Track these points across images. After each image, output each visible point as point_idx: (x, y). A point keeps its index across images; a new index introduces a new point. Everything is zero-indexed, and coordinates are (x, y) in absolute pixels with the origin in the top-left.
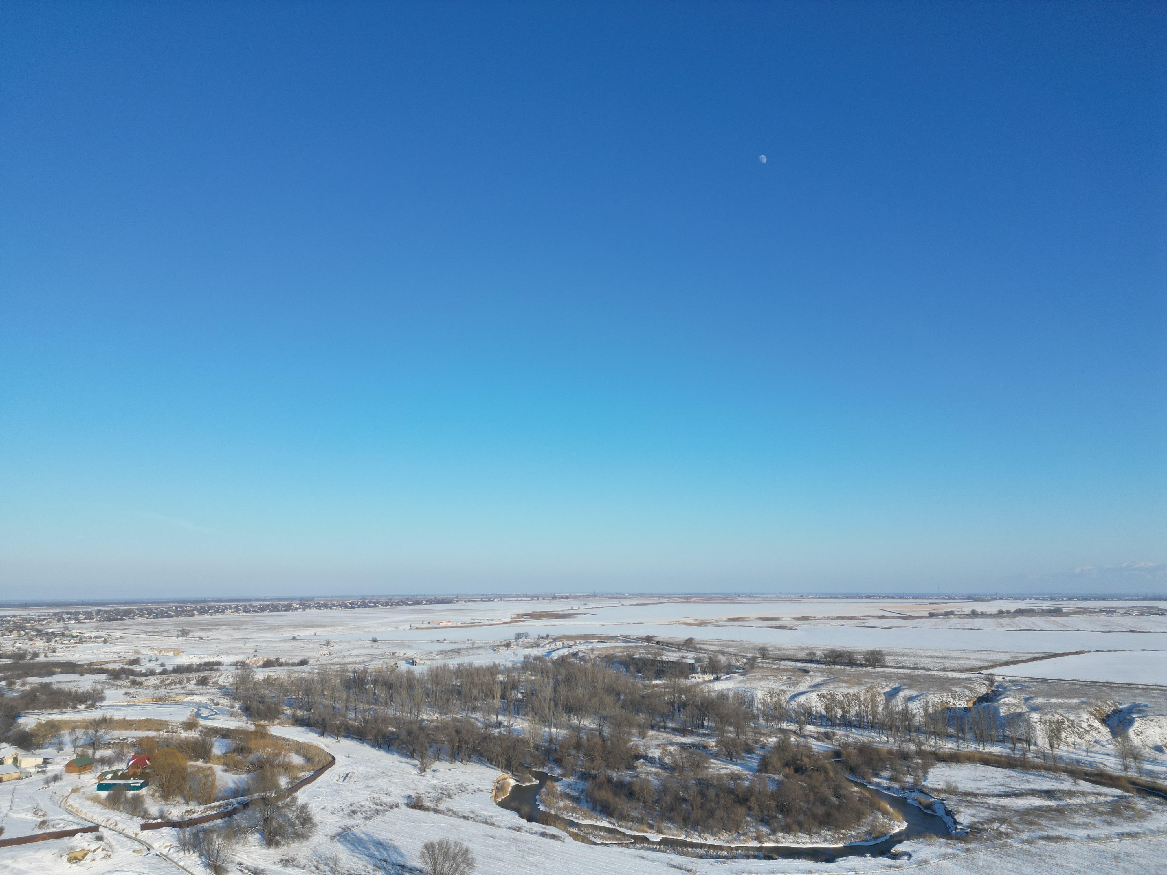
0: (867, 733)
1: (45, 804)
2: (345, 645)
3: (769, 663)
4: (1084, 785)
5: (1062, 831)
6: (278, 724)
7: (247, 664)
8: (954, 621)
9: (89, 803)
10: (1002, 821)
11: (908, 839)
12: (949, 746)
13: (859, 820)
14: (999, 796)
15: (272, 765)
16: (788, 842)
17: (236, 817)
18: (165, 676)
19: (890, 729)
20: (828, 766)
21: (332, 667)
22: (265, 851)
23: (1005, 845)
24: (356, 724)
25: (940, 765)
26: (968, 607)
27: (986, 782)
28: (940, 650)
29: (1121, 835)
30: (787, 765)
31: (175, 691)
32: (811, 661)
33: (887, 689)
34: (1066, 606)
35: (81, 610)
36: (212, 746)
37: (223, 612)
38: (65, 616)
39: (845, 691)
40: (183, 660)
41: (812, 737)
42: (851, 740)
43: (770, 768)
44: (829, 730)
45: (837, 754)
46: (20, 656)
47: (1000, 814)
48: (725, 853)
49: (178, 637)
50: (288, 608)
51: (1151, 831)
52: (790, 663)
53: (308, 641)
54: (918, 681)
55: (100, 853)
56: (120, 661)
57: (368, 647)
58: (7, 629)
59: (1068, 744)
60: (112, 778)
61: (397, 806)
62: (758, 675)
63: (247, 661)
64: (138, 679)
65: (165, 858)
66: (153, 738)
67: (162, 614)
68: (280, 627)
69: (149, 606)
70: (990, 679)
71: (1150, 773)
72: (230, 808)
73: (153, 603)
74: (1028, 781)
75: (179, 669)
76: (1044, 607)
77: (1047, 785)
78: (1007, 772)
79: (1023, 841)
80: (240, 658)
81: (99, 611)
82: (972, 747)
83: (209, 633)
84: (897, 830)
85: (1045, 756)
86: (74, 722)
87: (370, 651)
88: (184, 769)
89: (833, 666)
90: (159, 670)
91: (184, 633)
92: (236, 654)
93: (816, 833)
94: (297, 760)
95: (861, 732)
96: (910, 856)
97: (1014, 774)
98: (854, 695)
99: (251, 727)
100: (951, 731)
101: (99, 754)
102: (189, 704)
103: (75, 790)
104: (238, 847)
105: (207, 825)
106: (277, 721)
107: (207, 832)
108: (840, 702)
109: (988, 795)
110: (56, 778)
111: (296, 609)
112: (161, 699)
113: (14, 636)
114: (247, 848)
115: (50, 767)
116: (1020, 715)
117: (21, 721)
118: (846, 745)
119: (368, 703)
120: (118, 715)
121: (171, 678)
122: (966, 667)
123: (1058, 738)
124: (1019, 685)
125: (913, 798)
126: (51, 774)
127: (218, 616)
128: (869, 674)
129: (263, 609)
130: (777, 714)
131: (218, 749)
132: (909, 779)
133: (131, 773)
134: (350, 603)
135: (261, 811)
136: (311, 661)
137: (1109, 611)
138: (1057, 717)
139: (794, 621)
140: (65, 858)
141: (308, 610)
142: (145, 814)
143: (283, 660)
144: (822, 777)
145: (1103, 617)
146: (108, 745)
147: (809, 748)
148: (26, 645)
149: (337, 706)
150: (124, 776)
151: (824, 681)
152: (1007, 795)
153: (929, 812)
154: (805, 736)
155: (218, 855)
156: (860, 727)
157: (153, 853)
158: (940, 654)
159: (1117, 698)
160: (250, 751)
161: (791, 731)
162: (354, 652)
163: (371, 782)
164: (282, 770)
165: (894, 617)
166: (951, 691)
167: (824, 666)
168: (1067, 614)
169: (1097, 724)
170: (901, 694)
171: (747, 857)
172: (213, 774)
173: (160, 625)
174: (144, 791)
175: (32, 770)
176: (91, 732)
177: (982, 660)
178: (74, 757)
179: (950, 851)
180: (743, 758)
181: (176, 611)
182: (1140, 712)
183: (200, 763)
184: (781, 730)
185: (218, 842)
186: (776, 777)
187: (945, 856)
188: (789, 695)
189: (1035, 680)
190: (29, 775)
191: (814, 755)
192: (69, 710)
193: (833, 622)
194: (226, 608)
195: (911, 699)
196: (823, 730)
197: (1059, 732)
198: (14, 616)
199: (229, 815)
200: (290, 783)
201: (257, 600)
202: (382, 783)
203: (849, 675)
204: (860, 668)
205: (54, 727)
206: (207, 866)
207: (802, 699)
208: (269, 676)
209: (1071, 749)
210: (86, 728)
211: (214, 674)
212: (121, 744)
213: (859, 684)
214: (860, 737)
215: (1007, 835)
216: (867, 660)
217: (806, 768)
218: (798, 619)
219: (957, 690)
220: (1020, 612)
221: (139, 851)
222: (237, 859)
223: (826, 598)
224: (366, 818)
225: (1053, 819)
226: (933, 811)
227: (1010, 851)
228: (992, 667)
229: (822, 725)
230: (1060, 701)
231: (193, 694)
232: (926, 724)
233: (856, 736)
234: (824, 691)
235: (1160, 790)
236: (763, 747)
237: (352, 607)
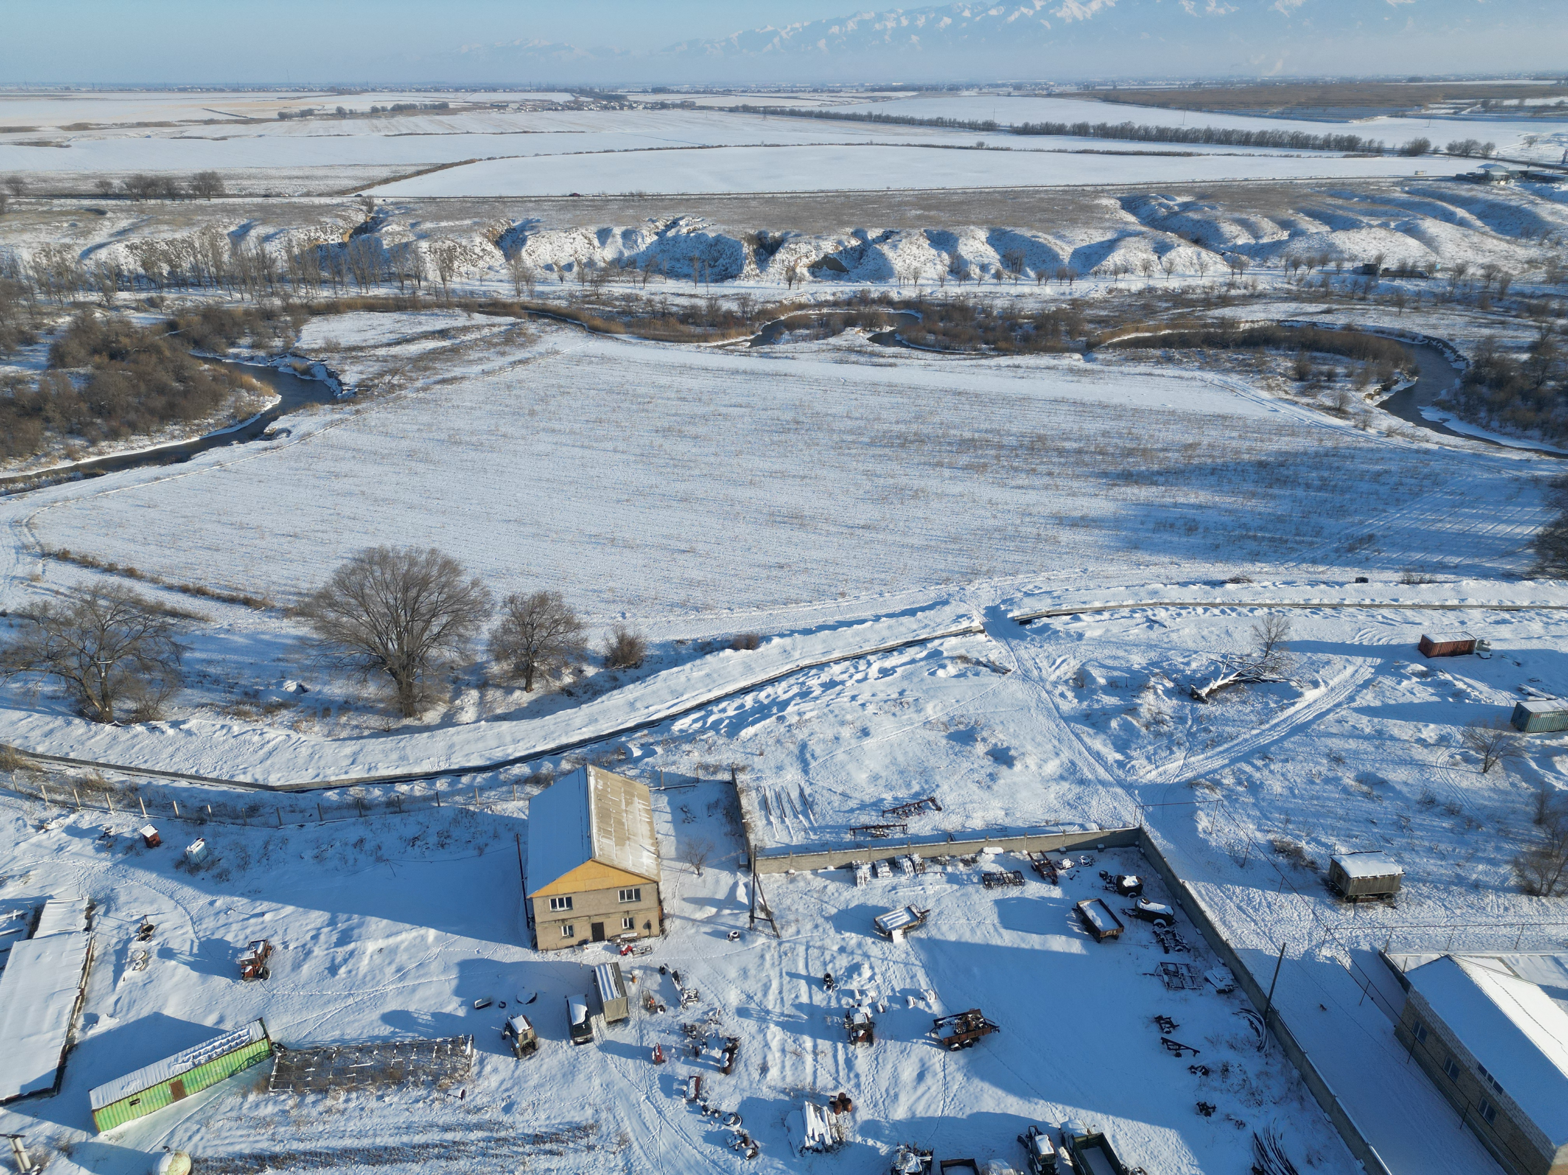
0: (211, 291)
3: (30, 203)
4: (479, 318)
5: (458, 371)
8: (314, 124)
10: (394, 372)
11: (284, 414)
12: (324, 294)
13: (216, 404)
14: (389, 345)
16: (118, 450)
19: (244, 282)
20: (161, 343)
23: (399, 398)
25: (315, 320)
26: (332, 103)
27: (373, 332)
28: (300, 168)
29: (514, 364)
30: (95, 351)
32: (105, 196)
33: (232, 228)
34: (454, 100)
39: (169, 236)
41: (127, 307)
42: (189, 304)
43: (68, 359)
44: (153, 294)
45: (172, 326)
47: (391, 365)
48: (21, 485)
51: (541, 354)
52: (69, 201)
54: (274, 213)
59: (461, 275)
62: (16, 224)
70: (369, 204)
71: (542, 295)
74: (420, 323)
76: (428, 102)
77: (441, 324)
78: (396, 316)
79: (418, 390)
82: (352, 292)
84: (269, 406)
85: (437, 292)
89: (143, 201)
93: (158, 431)
95: (202, 291)
96: (289, 432)
97: (404, 317)
98: (184, 241)
100: (325, 274)
108: (164, 253)
109: (376, 347)
116: (407, 245)
118: (183, 312)
122: (336, 188)
123: (450, 269)
124: (404, 208)
125: (284, 365)
128: (202, 209)
130: (64, 281)
132: (278, 343)
137: (501, 107)
138: (448, 243)
139: (62, 132)
144: (154, 359)
145: (495, 114)
147: (128, 324)
151: (133, 224)
152: (398, 343)
153: (308, 378)
154: (117, 308)
156: (200, 285)
158: (301, 173)
159: (510, 215)
161: (93, 303)
165: (228, 122)
166: (320, 223)
167: (129, 202)
168: (455, 112)
169: (490, 247)
170: (253, 233)
171: (59, 482)
177: (356, 178)
179: (337, 416)
180: (19, 353)
182: (532, 228)
184: (76, 305)
186: (82, 371)
187: (332, 424)
188: (78, 251)
189: (422, 200)
191: (136, 332)
193: (132, 132)
195: (267, 238)
196: (143, 296)
197: (451, 261)
203: (171, 213)
204: (187, 201)
207: (102, 255)
209: (464, 280)
213: (190, 223)
214: (202, 299)
215: (401, 387)
216: (195, 188)
217: (127, 352)
218: (68, 128)
219: (328, 220)
220: (399, 110)
223: (112, 91)
225: (448, 360)
226: (313, 375)
227: (404, 403)
228: (370, 186)
229: (141, 290)
230: (451, 224)
232: (292, 270)
233: (195, 298)
234: (135, 239)
235: (549, 311)
236: (51, 332)
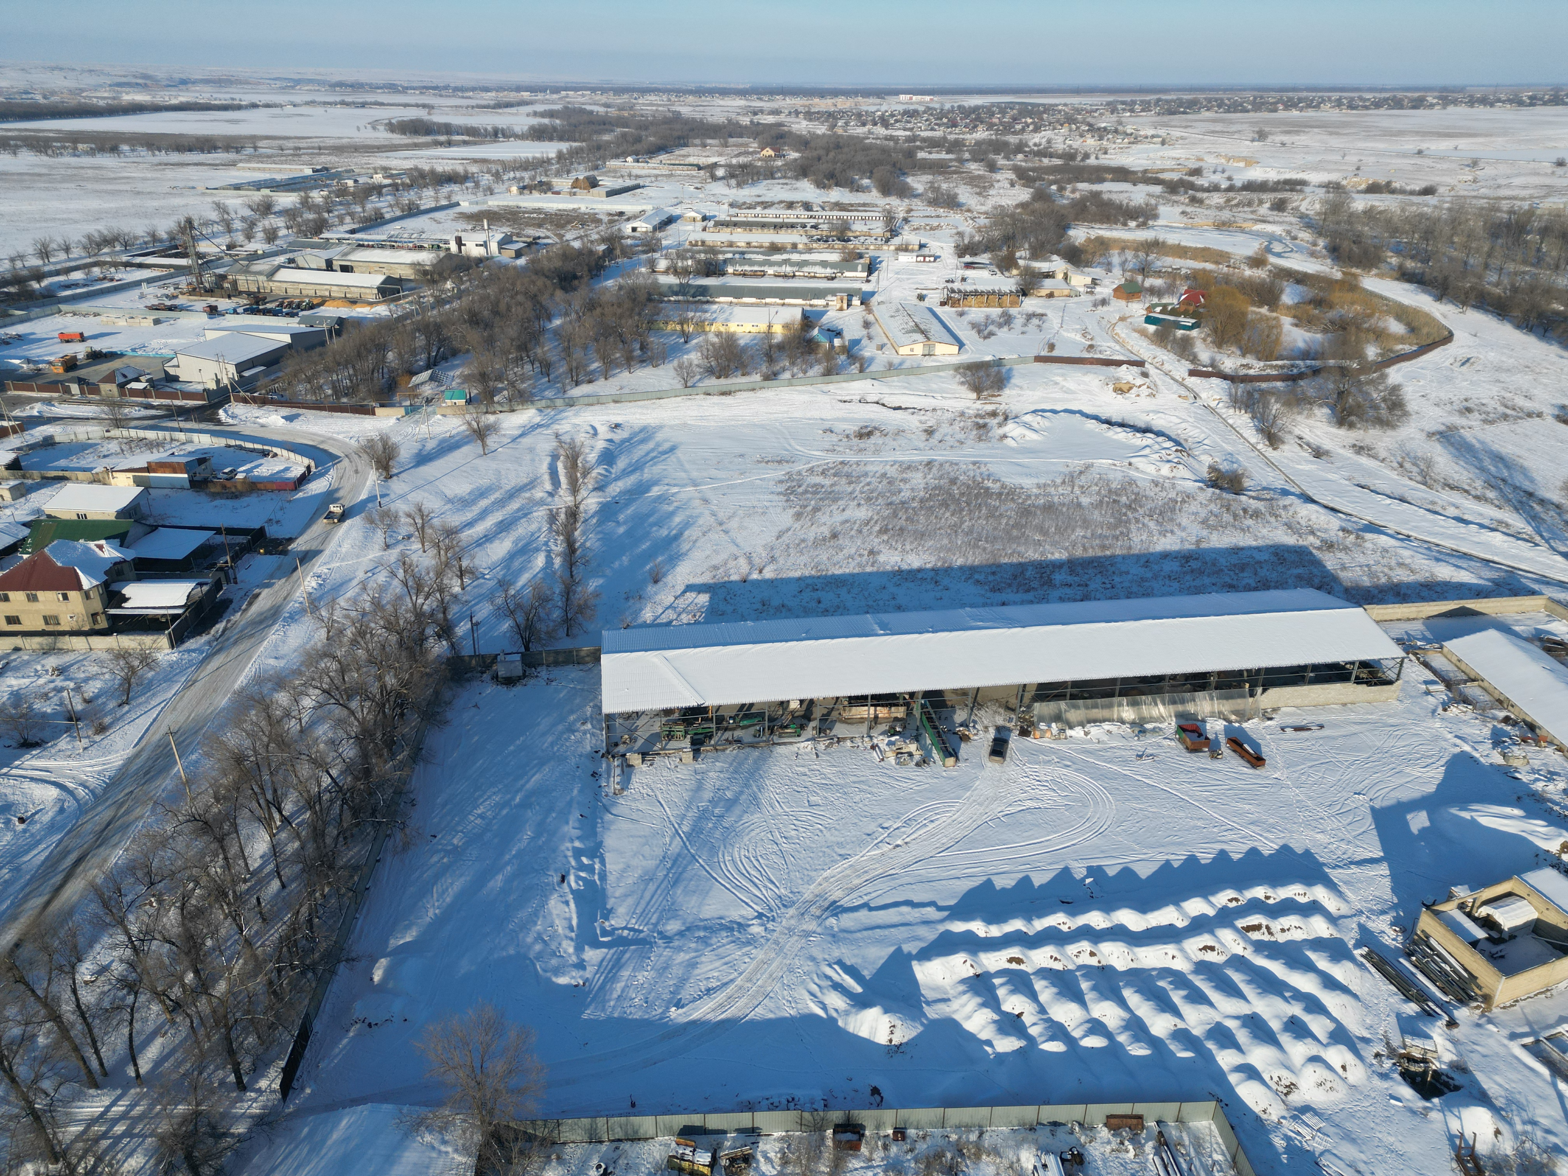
1: (1093, 328)
2: (1503, 169)
6: (1376, 275)
7: (1343, 187)
9: (1136, 335)
15: (1358, 328)
17: (1302, 383)
18: (1231, 194)
21: (1474, 202)
22: (1334, 430)
24: (1497, 291)
31: (1244, 213)
35: (1138, 98)
36: (1282, 291)
37: (1317, 107)
38: (1120, 107)
40: (1257, 174)
46: (1070, 156)
49: (1253, 141)
50: (1418, 104)
53: (1442, 158)
55: (1144, 391)
56: (1178, 170)
57: (1546, 174)
58: (1058, 121)
60: (1161, 312)
61: (1539, 415)
63: (1344, 183)
64: (1199, 195)
65: (1213, 411)
66: (1211, 271)
67: (1236, 107)
68: (1401, 133)
69: (1220, 95)
72: (1295, 371)
73: (1225, 90)
75: (1250, 187)
80: (1334, 177)
81: (1159, 100)
83: (1295, 138)
86: (1124, 241)
87: (1548, 181)
88: (1244, 314)
90: (1224, 185)
91: (1262, 136)
92: (1329, 171)
94: (1396, 327)
99: (1337, 275)
101: (1149, 282)
102: (1258, 234)
103: (1122, 319)
104: (1299, 418)
105: (1264, 385)
106: (1374, 271)
107: (1263, 393)
110: (1104, 302)
111: (1432, 106)
112: (1224, 224)
113: (1064, 130)
114: (1311, 422)
115: (1098, 289)
117: (1072, 233)
119: (1525, 262)
120: (1172, 239)
121: (1238, 197)
126: (1099, 297)
127: (1310, 113)
129: (1377, 105)
131: (1288, 297)
133: (1183, 308)
134: (1530, 98)
135: (1335, 382)
136: (1441, 190)
140: (1111, 387)
141: (1451, 109)
142: (1194, 359)
143: (1396, 185)
146: (1158, 274)
148: (1076, 143)
149: (1471, 261)
150: (1174, 312)
155: (1274, 422)
157: (1199, 402)
160: (1331, 306)
162: (1517, 181)
163: (1503, 376)
164: (1371, 336)
172: (1279, 326)
173: (1231, 122)
174: (1194, 333)
175: (1082, 289)
176: (1141, 254)
178: (1123, 281)
181: (1253, 103)
183: (1264, 310)
185: (1275, 407)
190: (1078, 295)
192: (1119, 226)
194: (1323, 101)
198: (1065, 105)
199: (1292, 378)
200: (1381, 355)
201: (1371, 90)
202: (1523, 380)
205: (1103, 245)
206: (1260, 430)
208: (1372, 207)
210: (1137, 250)
211: (1295, 196)
212: (1173, 275)
221: (1185, 398)
222: (1297, 432)
224: (1485, 421)
231: (1264, 222)
237: (1532, 105)
